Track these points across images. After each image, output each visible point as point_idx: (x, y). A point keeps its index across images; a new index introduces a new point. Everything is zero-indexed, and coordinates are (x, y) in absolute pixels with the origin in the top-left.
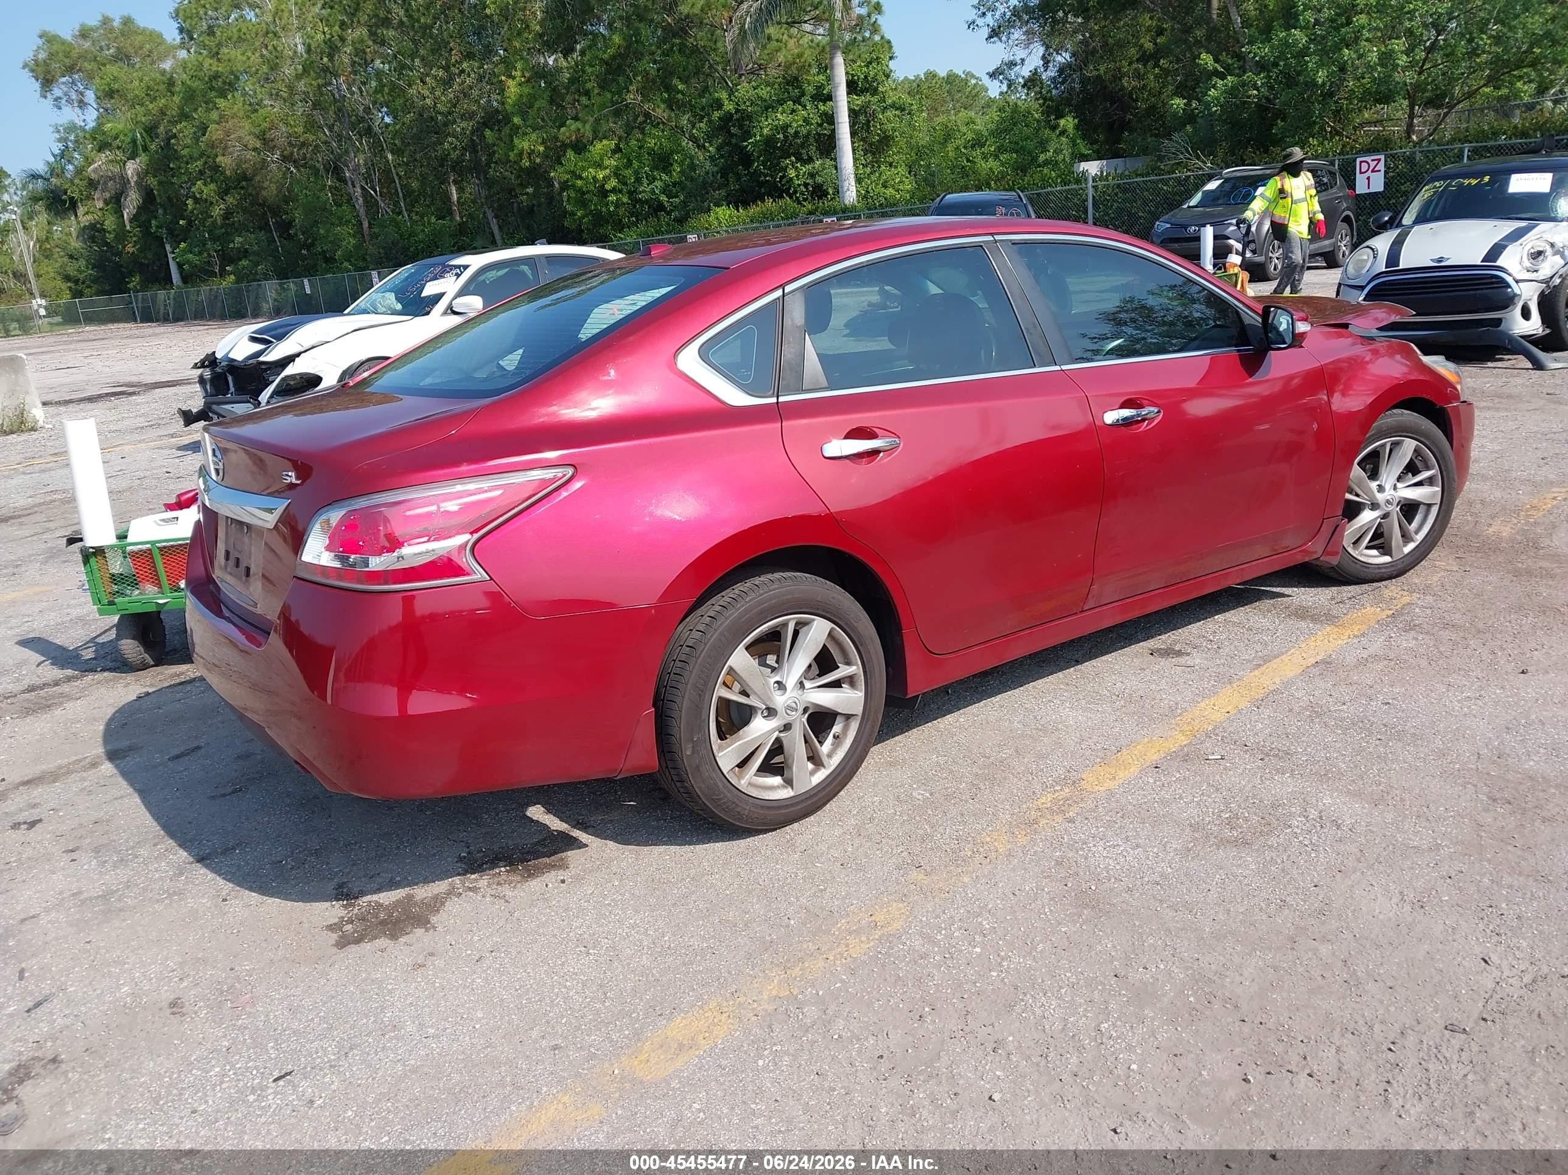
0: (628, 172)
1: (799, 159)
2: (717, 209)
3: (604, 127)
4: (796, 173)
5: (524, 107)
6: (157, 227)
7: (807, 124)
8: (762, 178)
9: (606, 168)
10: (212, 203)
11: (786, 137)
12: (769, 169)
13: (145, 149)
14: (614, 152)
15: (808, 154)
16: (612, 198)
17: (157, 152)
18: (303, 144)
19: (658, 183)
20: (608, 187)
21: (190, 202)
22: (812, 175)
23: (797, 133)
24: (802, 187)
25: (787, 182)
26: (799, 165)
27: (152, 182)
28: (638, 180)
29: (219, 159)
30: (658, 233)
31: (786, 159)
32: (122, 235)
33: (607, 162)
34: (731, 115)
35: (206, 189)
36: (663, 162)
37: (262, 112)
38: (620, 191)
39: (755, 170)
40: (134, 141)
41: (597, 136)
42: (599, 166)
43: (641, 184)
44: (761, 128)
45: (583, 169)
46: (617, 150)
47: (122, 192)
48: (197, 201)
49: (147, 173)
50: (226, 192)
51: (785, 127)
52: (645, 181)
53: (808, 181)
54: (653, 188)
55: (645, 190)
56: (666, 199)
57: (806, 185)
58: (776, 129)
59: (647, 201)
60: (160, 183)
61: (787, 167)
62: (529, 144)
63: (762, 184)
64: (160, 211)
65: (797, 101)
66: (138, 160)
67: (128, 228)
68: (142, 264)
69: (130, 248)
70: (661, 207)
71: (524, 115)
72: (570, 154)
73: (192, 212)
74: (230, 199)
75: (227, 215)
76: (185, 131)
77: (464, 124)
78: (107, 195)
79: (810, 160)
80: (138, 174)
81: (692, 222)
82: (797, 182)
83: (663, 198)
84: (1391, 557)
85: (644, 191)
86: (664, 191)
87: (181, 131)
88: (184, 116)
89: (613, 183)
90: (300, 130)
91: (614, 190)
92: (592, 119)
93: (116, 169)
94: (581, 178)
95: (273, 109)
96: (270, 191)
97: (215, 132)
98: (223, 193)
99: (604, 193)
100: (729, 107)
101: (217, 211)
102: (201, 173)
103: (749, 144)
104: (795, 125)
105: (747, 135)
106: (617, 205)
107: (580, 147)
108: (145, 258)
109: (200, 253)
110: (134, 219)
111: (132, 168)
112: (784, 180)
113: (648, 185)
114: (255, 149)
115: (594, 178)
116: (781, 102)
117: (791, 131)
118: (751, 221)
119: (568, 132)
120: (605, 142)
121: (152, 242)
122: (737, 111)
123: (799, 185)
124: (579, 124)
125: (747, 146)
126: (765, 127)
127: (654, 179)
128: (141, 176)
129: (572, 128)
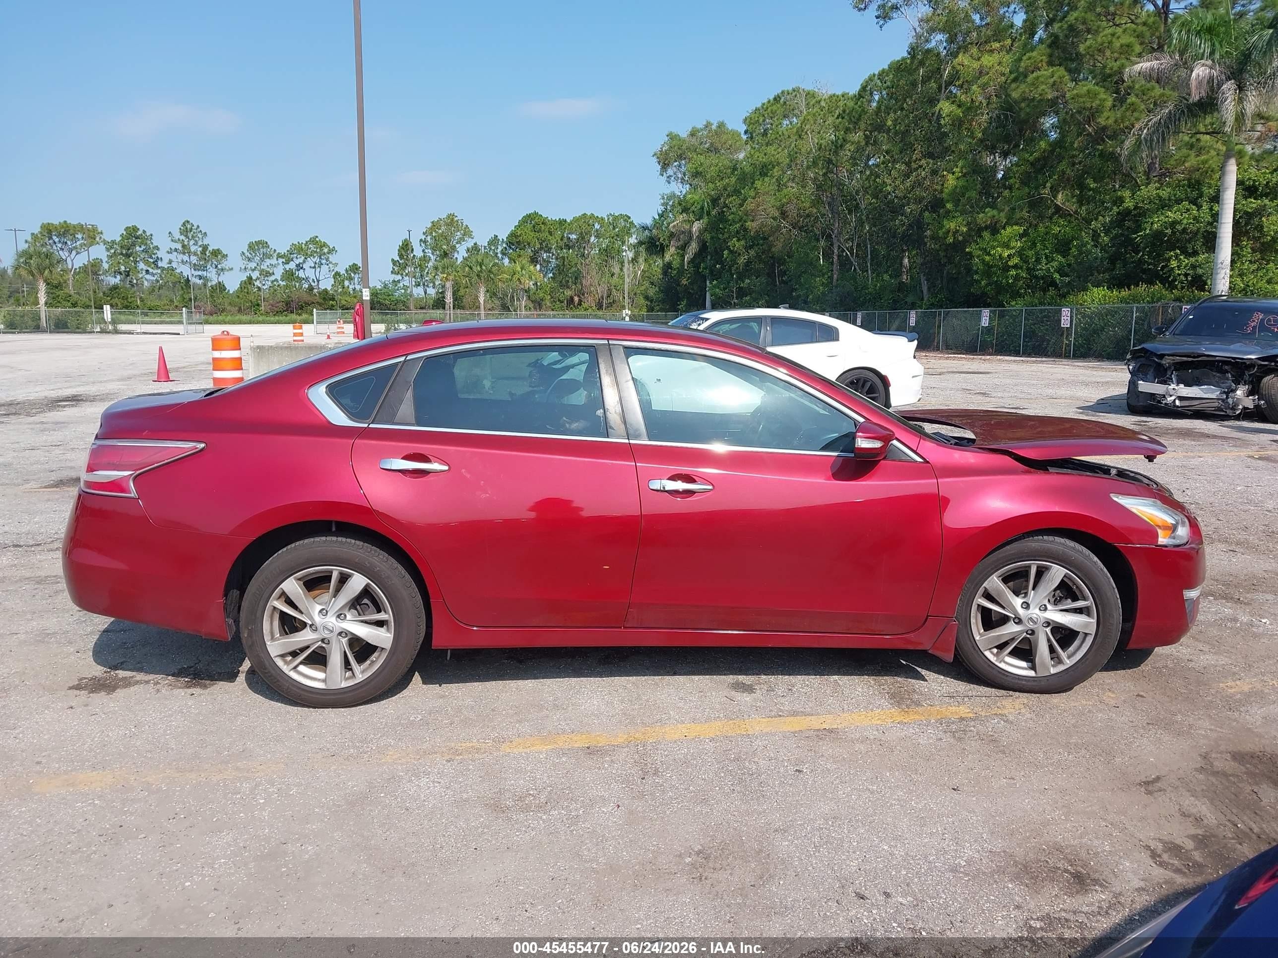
0: (1031, 253)
1: (1184, 252)
2: (1095, 290)
3: (1018, 215)
4: (1178, 264)
5: (957, 196)
6: (703, 268)
7: (1198, 222)
8: (1146, 266)
9: (1013, 248)
10: (739, 254)
11: (1173, 233)
12: (1154, 259)
13: (708, 214)
14: (1022, 236)
15: (1193, 248)
16: (1013, 272)
17: (715, 217)
18: (808, 216)
19: (1055, 264)
20: (1010, 263)
21: (726, 252)
22: (1194, 267)
23: (1184, 230)
24: (1181, 276)
25: (1169, 271)
26: (1182, 257)
27: (707, 236)
28: (1038, 261)
29: (749, 223)
30: (1041, 304)
31: (1171, 251)
32: (681, 271)
33: (1013, 244)
34: (1130, 211)
35: (736, 244)
36: (1063, 247)
37: (785, 191)
38: (1021, 268)
39: (1139, 258)
40: (702, 208)
41: (1010, 222)
42: (1007, 246)
43: (1040, 263)
44: (1152, 224)
45: (994, 248)
46: (1025, 234)
47: (689, 242)
48: (731, 252)
49: (706, 230)
50: (751, 247)
51: (1174, 224)
52: (1044, 261)
53: (1188, 272)
54: (1050, 267)
55: (1043, 267)
56: (1058, 277)
57: (1186, 275)
58: (1166, 225)
59: (1043, 278)
60: (712, 238)
61: (1170, 258)
62: (955, 225)
63: (1144, 271)
64: (709, 258)
65: (1194, 202)
66: (701, 221)
67: (686, 267)
68: (690, 293)
69: (684, 282)
70: (1053, 284)
71: (957, 203)
72: (986, 235)
73: (726, 259)
74: (752, 252)
75: (748, 263)
76: (733, 201)
77: (913, 207)
78: (680, 243)
79: (1195, 253)
80: (700, 231)
81: (1071, 298)
82: (1177, 272)
83: (1057, 276)
84: (1036, 672)
85: (1041, 269)
86: (1058, 271)
87: (731, 203)
88: (737, 192)
89: (1016, 260)
90: (807, 205)
91: (1015, 267)
92: (1007, 209)
93: (687, 227)
94: (989, 254)
95: (793, 189)
96: (778, 247)
97: (750, 205)
98: (747, 248)
99: (1006, 268)
100: (1129, 204)
101: (742, 260)
102: (738, 232)
103: (1137, 237)
104: (1185, 221)
105: (1139, 228)
106: (1017, 278)
107: (994, 229)
108: (693, 289)
109: (725, 289)
110: (692, 261)
111: (696, 227)
112: (1165, 270)
113: (1046, 264)
114: (774, 219)
115: (1000, 256)
116: (1179, 201)
117: (1179, 227)
118: (1121, 302)
119: (984, 217)
120: (1015, 227)
121: (699, 279)
122: (1136, 208)
123: (1179, 275)
124: (995, 212)
125: (1136, 238)
126: (1156, 222)
127: (1053, 260)
128: (701, 232)
129: (989, 215)
